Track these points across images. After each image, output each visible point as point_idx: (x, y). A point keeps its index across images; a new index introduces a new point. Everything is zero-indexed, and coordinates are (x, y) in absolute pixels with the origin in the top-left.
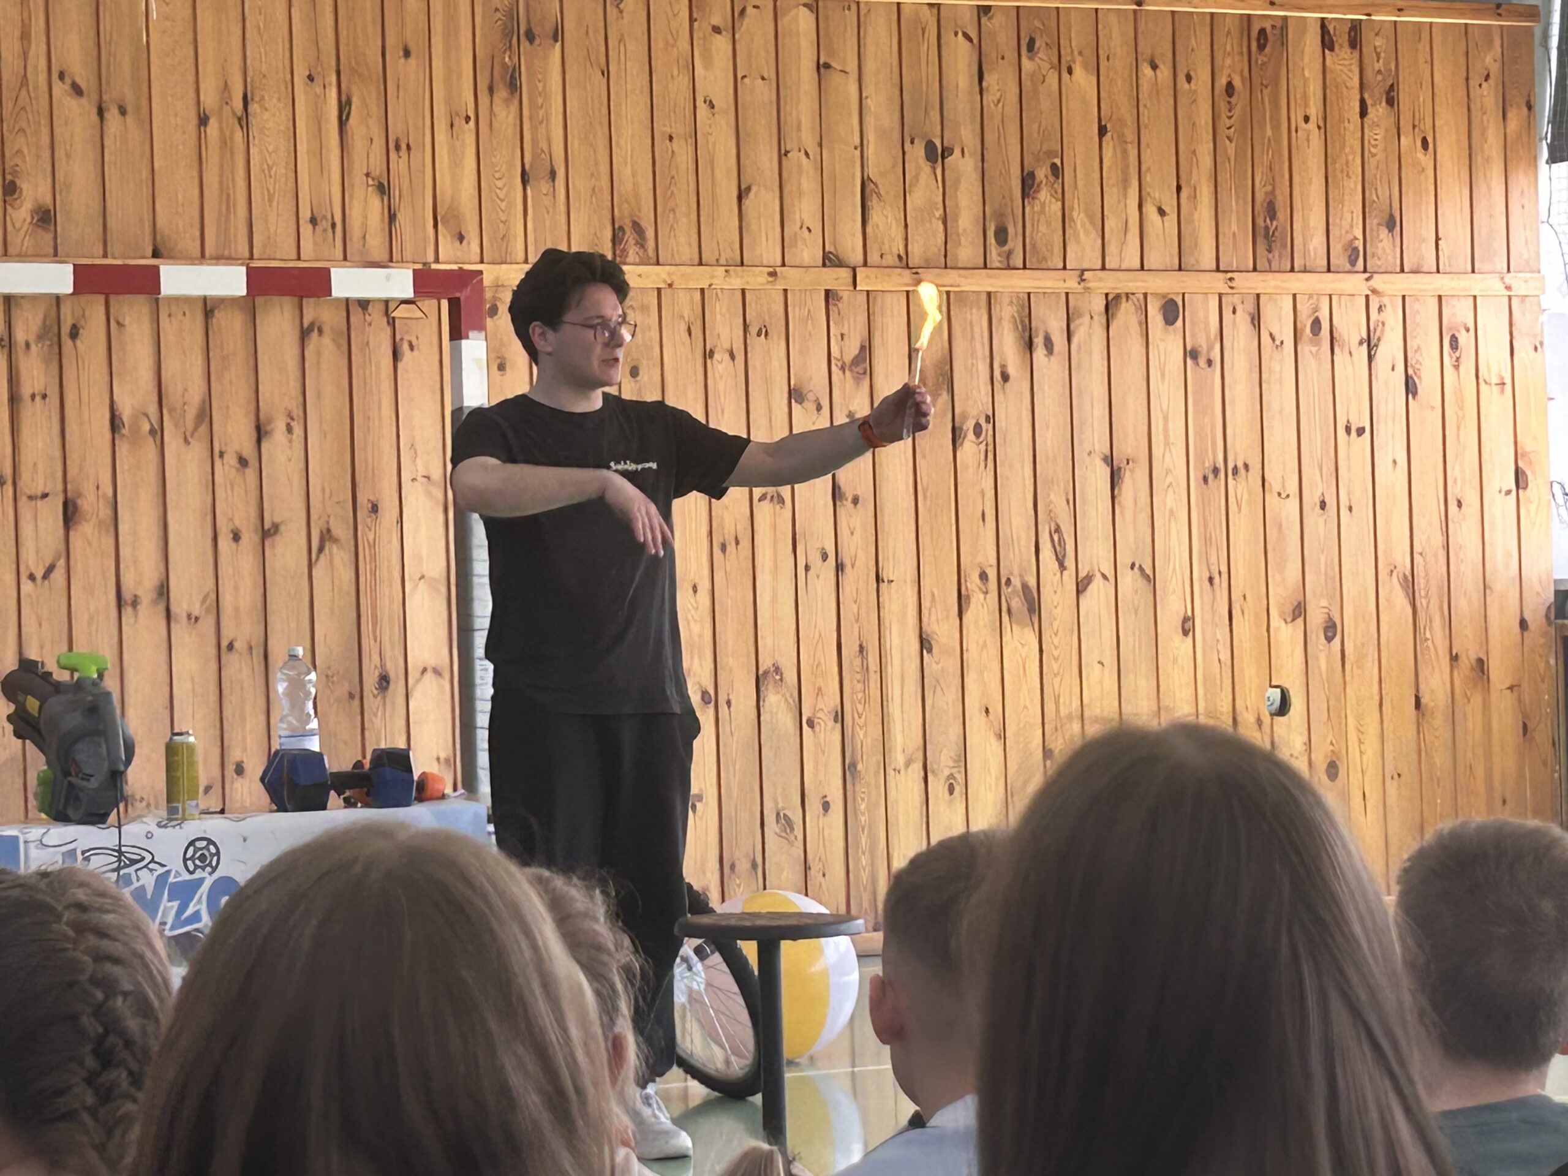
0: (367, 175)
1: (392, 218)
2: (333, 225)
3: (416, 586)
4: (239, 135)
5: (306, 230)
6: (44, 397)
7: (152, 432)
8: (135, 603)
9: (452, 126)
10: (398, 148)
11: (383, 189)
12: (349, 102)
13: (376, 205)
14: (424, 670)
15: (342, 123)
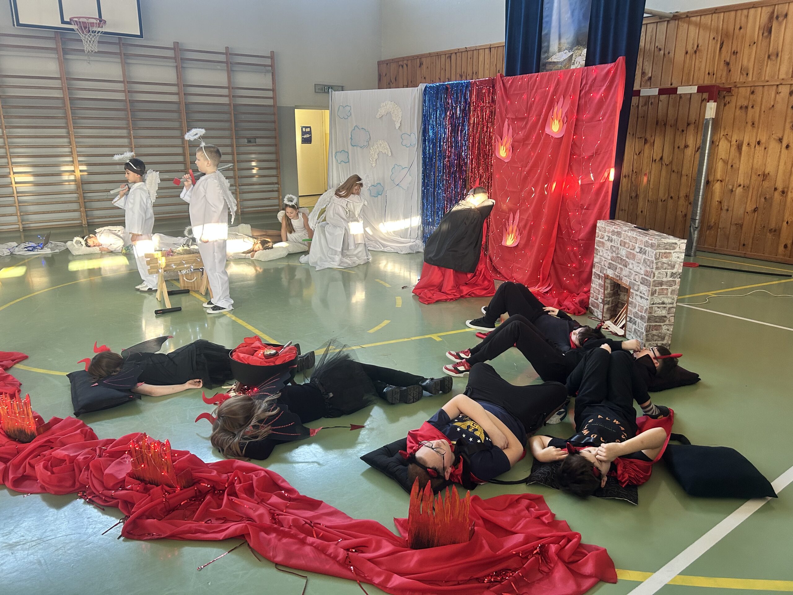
0: (725, 61)
1: (730, 71)
2: (714, 74)
3: (719, 161)
4: (694, 55)
5: (707, 76)
6: (644, 117)
7: (664, 124)
8: (655, 161)
9: (750, 45)
10: (734, 52)
11: (728, 64)
12: (723, 43)
13: (726, 68)
14: (718, 180)
15: (721, 48)
